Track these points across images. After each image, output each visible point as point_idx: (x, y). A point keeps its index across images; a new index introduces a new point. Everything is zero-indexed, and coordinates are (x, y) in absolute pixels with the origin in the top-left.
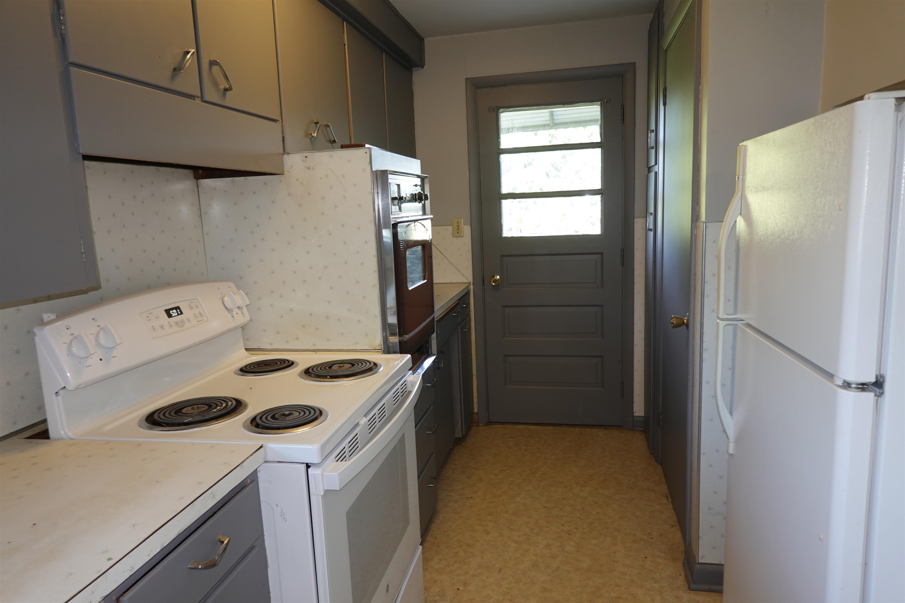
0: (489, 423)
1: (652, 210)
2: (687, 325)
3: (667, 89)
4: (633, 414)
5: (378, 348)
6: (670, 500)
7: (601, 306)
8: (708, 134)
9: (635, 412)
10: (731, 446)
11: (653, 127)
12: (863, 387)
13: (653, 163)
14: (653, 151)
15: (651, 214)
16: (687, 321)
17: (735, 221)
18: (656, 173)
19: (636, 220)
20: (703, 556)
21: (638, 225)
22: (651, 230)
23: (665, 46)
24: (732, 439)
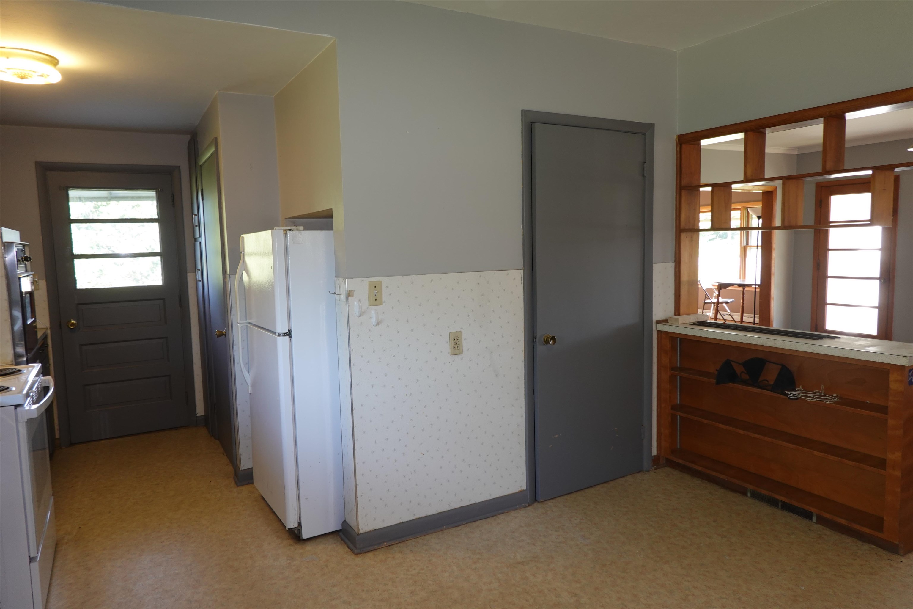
0: (72, 444)
1: (199, 267)
2: (225, 335)
3: (204, 190)
4: (197, 415)
5: (10, 363)
6: (225, 454)
7: (166, 338)
8: (227, 228)
9: (198, 413)
10: (250, 389)
11: (196, 213)
12: (285, 334)
13: (198, 236)
14: (197, 229)
15: (199, 270)
16: (225, 332)
17: (242, 273)
18: (200, 243)
19: (189, 274)
20: (244, 466)
21: (190, 277)
22: (200, 281)
23: (201, 164)
24: (250, 386)
